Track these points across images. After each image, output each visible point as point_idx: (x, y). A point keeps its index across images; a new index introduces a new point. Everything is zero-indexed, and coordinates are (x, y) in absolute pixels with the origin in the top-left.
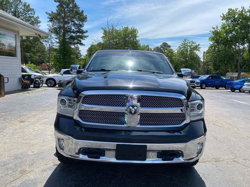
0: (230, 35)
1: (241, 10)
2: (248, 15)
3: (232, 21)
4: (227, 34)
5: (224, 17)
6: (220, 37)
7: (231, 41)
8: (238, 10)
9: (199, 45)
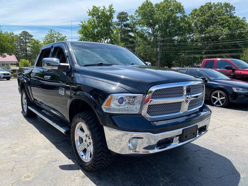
0: (96, 30)
1: (103, 9)
2: (108, 14)
3: (97, 18)
4: (93, 29)
5: (90, 12)
6: (88, 31)
7: (98, 36)
8: (100, 9)
9: (65, 37)
